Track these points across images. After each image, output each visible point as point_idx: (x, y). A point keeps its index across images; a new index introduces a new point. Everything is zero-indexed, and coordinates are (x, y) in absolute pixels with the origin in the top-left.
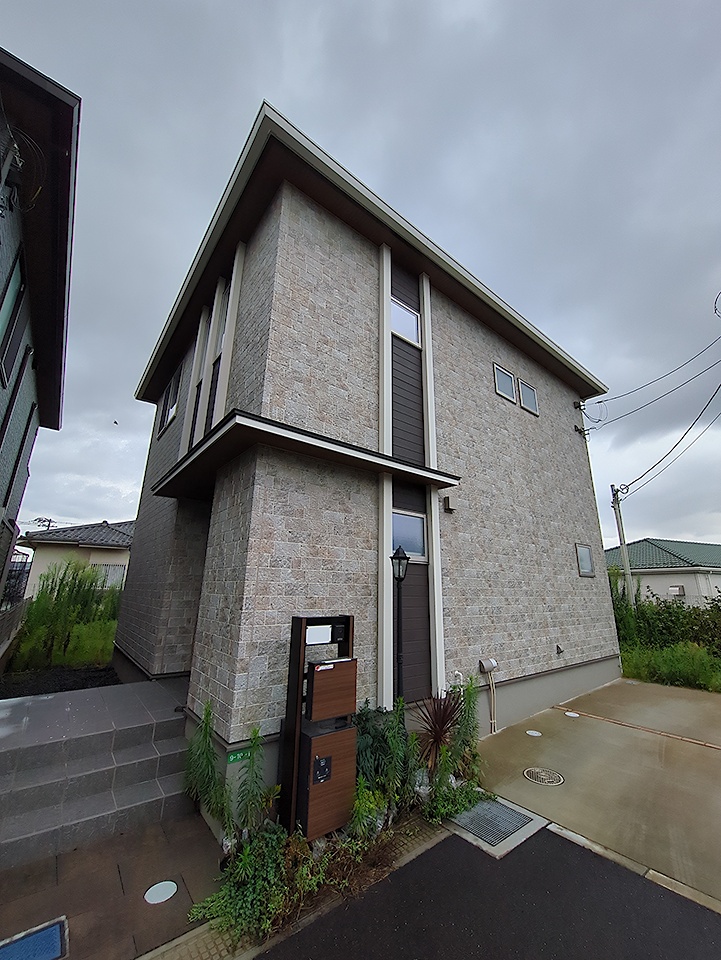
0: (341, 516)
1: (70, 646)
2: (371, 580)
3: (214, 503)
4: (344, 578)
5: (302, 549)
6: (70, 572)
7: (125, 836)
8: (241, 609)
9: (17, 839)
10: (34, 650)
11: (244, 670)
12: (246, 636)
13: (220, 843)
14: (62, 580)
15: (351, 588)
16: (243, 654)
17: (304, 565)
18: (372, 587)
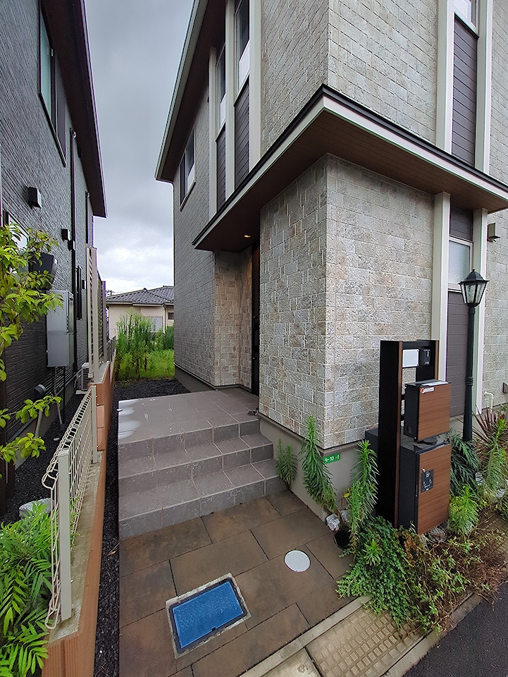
0: (401, 241)
1: (148, 366)
2: (426, 309)
3: (262, 242)
4: (404, 305)
5: (371, 276)
6: (133, 321)
7: (244, 505)
8: (324, 334)
9: (173, 506)
10: (128, 368)
11: (331, 389)
12: (330, 359)
13: (323, 520)
14: (130, 326)
15: (410, 316)
16: (329, 375)
17: (372, 292)
18: (427, 315)
